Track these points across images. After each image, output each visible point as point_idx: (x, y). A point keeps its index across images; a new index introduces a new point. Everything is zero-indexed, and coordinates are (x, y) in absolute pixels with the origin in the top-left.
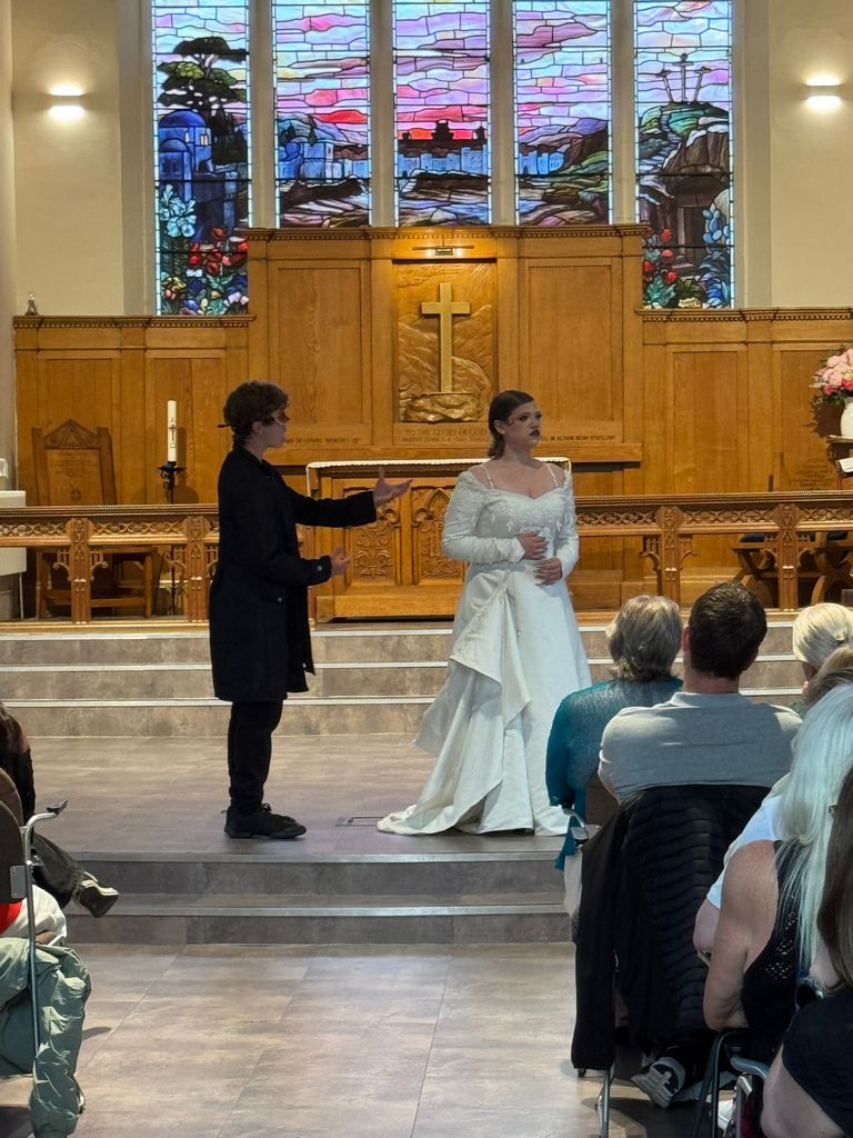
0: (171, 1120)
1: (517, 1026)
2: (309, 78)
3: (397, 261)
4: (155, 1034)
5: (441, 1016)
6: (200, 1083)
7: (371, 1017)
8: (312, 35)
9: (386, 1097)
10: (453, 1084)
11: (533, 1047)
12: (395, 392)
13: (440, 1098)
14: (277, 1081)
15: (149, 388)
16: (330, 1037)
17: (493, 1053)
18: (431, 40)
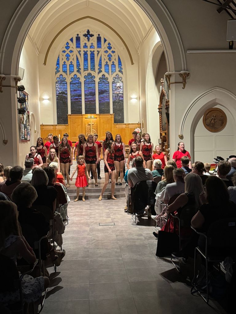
0: (83, 222)
1: (118, 208)
2: (75, 97)
3: (85, 118)
4: (76, 211)
5: (108, 207)
6: (84, 217)
7: (100, 208)
8: (75, 92)
9: (107, 218)
10: (114, 216)
11: (121, 211)
12: (85, 133)
13: (113, 217)
14: (93, 216)
15: (57, 133)
16: (97, 210)
17: (117, 212)
18: (89, 92)
